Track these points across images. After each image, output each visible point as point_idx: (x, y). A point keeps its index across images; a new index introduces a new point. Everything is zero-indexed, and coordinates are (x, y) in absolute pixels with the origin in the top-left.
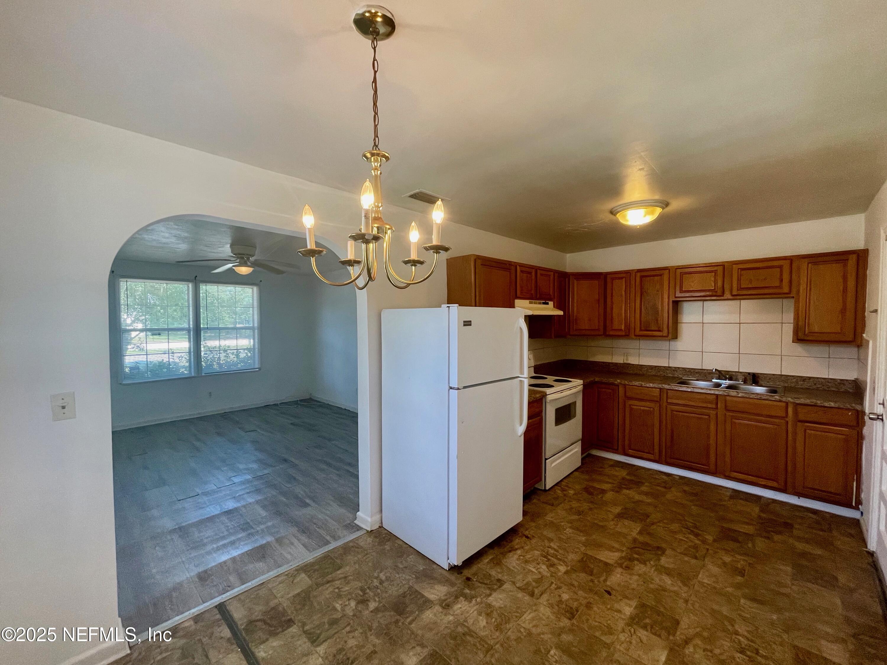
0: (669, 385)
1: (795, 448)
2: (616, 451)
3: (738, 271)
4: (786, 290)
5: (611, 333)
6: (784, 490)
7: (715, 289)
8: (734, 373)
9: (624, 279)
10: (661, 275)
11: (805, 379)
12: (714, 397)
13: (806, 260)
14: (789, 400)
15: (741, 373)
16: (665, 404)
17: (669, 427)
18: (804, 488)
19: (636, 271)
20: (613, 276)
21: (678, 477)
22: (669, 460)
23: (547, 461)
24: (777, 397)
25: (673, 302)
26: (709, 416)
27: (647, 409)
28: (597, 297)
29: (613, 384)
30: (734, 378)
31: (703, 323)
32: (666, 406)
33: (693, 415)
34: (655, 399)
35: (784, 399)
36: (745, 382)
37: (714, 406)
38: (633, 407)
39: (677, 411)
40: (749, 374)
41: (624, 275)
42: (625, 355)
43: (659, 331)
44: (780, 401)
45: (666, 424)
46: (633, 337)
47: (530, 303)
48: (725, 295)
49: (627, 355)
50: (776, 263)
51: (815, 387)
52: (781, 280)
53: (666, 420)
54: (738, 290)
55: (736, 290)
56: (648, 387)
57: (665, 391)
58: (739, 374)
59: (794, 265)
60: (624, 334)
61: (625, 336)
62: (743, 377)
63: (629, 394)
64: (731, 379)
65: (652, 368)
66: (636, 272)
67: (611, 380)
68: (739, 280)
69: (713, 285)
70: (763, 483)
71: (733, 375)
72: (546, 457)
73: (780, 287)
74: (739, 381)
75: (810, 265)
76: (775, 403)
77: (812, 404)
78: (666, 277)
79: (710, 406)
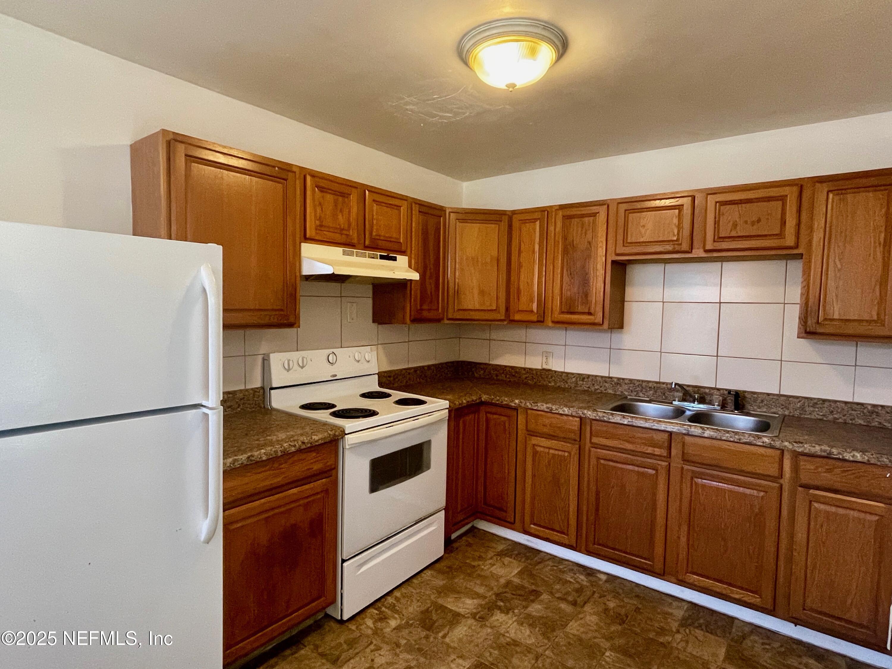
0: (595, 410)
1: (792, 536)
2: (510, 525)
3: (716, 205)
4: (790, 240)
5: (517, 317)
6: (772, 612)
7: (677, 240)
8: (707, 391)
9: (538, 223)
10: (594, 215)
11: (816, 403)
12: (666, 436)
13: (825, 188)
14: (785, 446)
15: (719, 390)
16: (588, 445)
17: (593, 488)
18: (804, 609)
19: (558, 208)
20: (522, 217)
21: (603, 577)
22: (591, 547)
23: (345, 564)
24: (766, 440)
25: (613, 262)
26: (657, 470)
27: (560, 453)
28: (495, 253)
29: (508, 407)
30: (708, 398)
31: (663, 302)
32: (590, 451)
33: (630, 467)
34: (572, 436)
35: (778, 444)
36: (723, 407)
37: (664, 453)
38: (538, 449)
39: (605, 459)
40: (729, 392)
41: (536, 215)
42: (544, 355)
43: (590, 314)
44: (772, 447)
45: (589, 481)
46: (550, 324)
47: (345, 253)
48: (693, 251)
49: (547, 355)
50: (774, 192)
51: (831, 417)
52: (783, 223)
53: (589, 474)
54: (714, 241)
55: (712, 241)
56: (561, 415)
57: (588, 421)
58: (715, 392)
59: (806, 195)
60: (534, 318)
61: (538, 321)
62: (721, 398)
63: (532, 426)
64: (702, 400)
65: (584, 378)
66: (556, 210)
67: (505, 400)
68: (717, 223)
69: (676, 232)
70: (737, 596)
71: (705, 393)
72: (344, 558)
73: (781, 235)
74: (714, 405)
75: (831, 195)
76: (762, 450)
77: (823, 454)
78: (602, 217)
79: (657, 451)
